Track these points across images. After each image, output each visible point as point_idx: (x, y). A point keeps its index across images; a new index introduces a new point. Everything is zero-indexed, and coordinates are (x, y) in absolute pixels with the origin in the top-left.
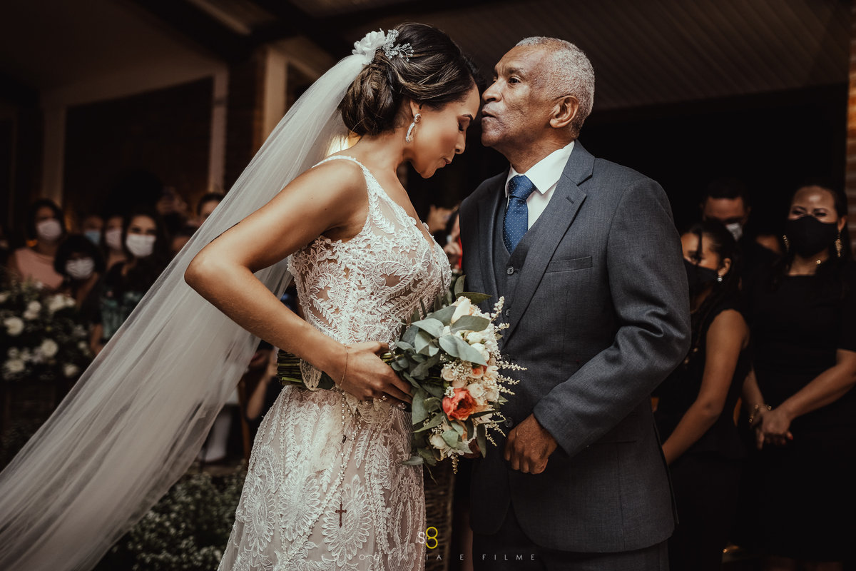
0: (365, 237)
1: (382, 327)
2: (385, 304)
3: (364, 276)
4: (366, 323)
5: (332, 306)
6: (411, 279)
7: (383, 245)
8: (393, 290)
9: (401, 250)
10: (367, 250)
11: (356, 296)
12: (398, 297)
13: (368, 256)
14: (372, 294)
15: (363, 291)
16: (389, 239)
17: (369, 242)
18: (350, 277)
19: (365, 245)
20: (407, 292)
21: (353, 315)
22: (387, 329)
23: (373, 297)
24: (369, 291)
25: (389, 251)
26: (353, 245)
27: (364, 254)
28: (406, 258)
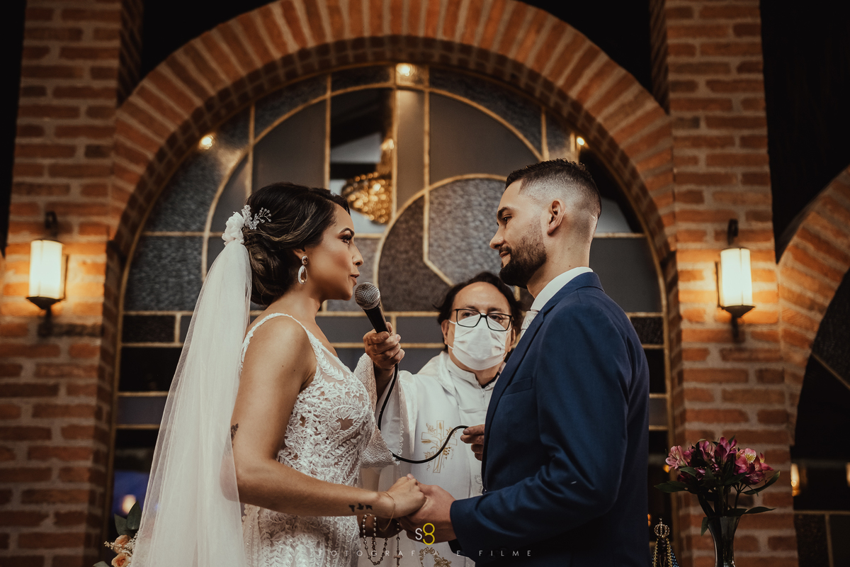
0: (318, 386)
1: (336, 470)
2: (338, 448)
3: (319, 422)
4: (323, 466)
5: (290, 454)
6: (361, 421)
7: (336, 391)
8: (346, 433)
9: (353, 395)
10: (322, 398)
11: (312, 441)
12: (349, 440)
13: (324, 403)
14: (327, 439)
15: (319, 436)
16: (341, 385)
17: (322, 390)
18: (306, 425)
19: (318, 393)
20: (357, 434)
21: (311, 459)
22: (339, 472)
23: (328, 442)
24: (325, 436)
25: (343, 396)
26: (307, 395)
27: (319, 401)
28: (357, 402)
